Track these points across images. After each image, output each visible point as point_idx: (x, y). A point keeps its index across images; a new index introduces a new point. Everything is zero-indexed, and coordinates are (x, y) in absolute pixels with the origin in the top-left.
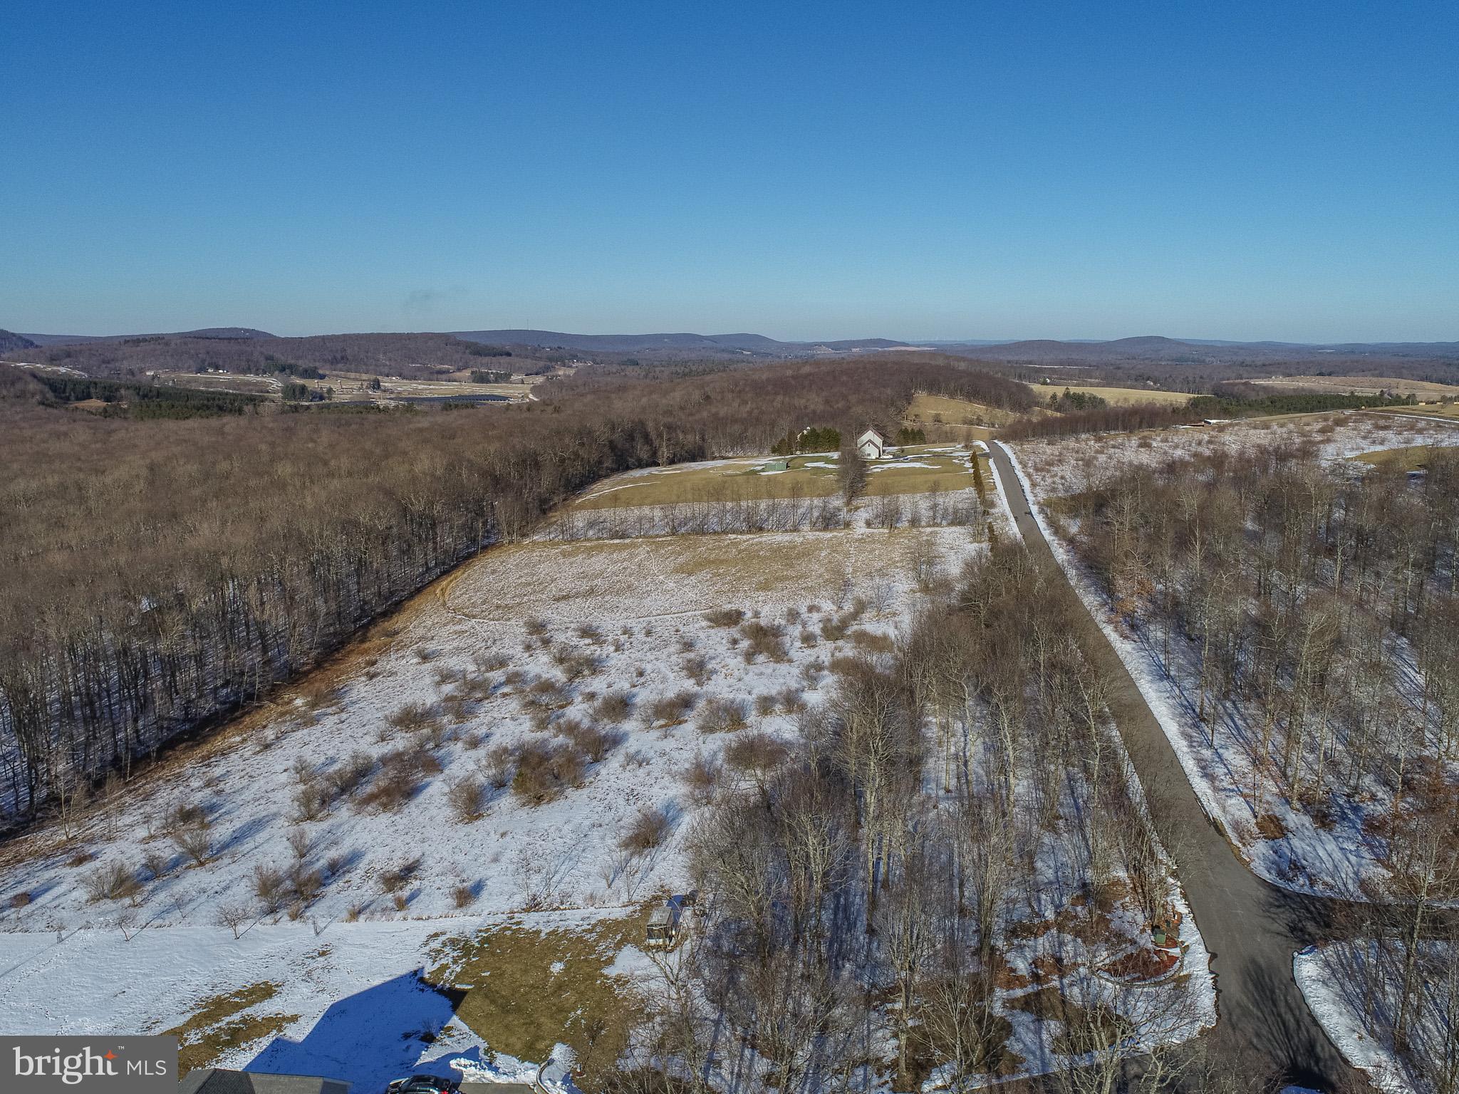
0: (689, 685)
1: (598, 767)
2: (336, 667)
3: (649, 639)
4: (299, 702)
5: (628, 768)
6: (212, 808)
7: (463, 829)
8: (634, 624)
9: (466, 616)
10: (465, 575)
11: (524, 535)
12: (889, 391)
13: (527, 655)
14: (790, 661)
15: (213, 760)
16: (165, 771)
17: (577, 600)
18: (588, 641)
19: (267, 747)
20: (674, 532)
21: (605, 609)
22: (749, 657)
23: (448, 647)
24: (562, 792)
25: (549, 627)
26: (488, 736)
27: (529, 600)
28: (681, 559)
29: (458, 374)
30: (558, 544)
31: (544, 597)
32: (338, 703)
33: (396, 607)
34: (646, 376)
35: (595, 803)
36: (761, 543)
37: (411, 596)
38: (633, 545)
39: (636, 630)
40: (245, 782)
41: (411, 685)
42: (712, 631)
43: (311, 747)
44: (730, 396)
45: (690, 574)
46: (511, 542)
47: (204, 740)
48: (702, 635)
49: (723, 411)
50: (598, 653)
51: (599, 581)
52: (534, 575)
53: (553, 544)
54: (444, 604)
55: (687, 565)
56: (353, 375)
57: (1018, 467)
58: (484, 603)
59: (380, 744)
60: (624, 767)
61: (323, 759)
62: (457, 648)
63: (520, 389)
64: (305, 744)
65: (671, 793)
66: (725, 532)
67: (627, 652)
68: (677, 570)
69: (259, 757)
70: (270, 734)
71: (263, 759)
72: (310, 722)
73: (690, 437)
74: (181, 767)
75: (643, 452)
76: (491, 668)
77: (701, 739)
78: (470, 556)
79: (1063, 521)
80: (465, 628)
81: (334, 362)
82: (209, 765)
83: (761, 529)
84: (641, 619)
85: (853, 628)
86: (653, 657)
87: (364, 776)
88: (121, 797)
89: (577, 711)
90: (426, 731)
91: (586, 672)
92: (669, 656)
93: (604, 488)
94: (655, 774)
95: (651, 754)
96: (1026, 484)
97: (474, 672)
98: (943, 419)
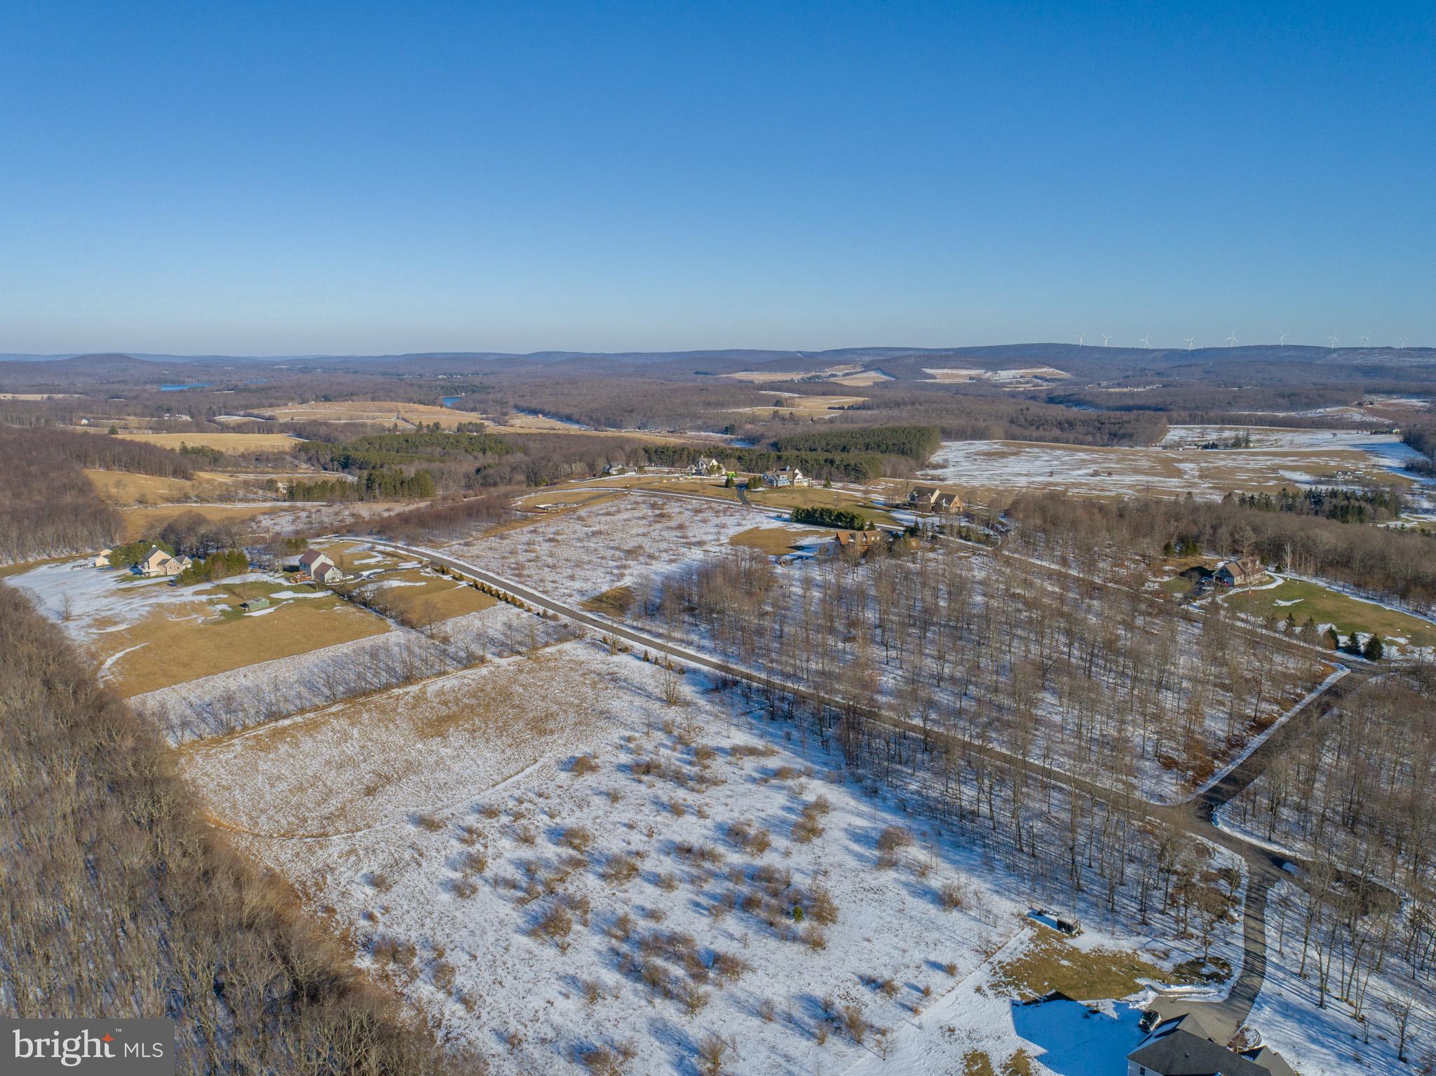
35: (862, 902)
54: (255, 835)
65: (887, 878)
94: (848, 875)
98: (150, 498)
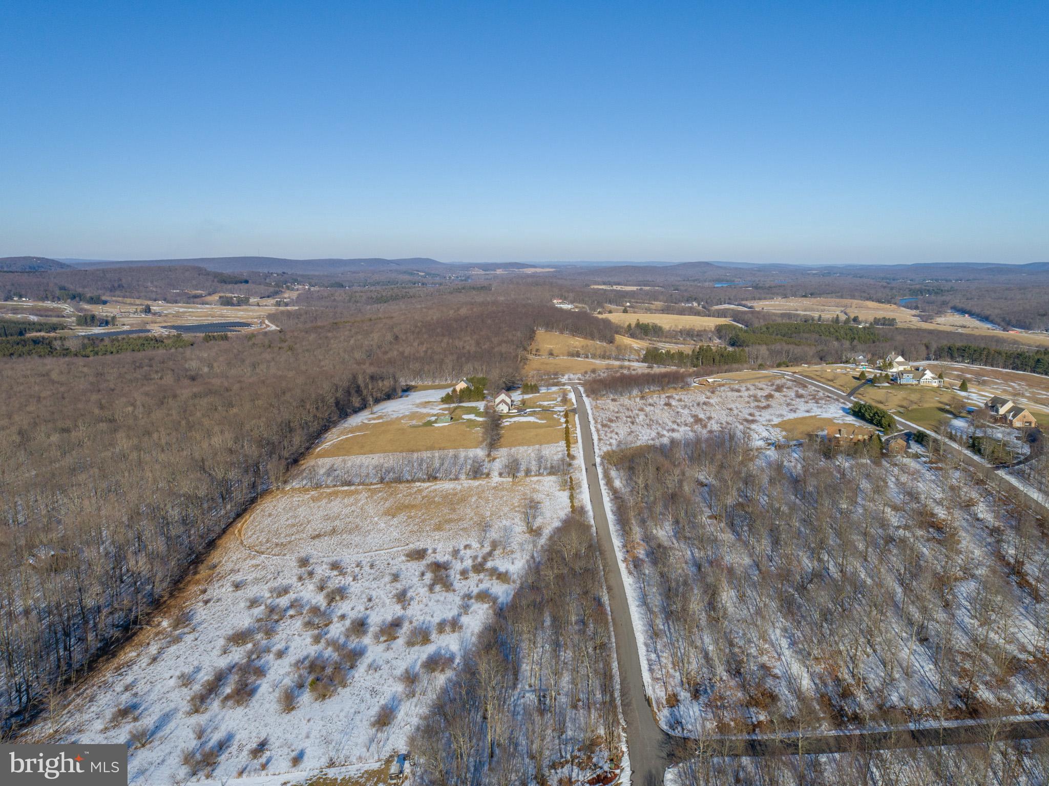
0: (398, 610)
1: (353, 672)
2: (181, 595)
3: (373, 571)
4: (165, 624)
5: (370, 672)
6: (135, 707)
7: (287, 717)
8: (362, 559)
9: (258, 552)
10: (252, 518)
11: (285, 482)
12: (519, 334)
13: (300, 584)
14: (454, 591)
15: (123, 670)
16: (95, 679)
17: (326, 538)
18: (335, 573)
19: (154, 659)
20: (382, 480)
21: (344, 546)
22: (431, 588)
23: (250, 578)
24: (336, 689)
25: (311, 561)
26: (287, 649)
27: (296, 539)
28: (387, 505)
29: (209, 298)
30: (308, 490)
31: (304, 535)
32: (189, 624)
33: (211, 545)
34: (350, 301)
35: (354, 697)
36: (436, 490)
37: (219, 537)
38: (357, 492)
39: (364, 563)
40: (149, 686)
41: (232, 609)
42: (409, 564)
43: (182, 659)
44: (412, 337)
45: (393, 517)
46: (278, 489)
47: (114, 655)
48: (404, 568)
49: (407, 351)
50: (343, 582)
51: (337, 523)
52: (296, 517)
53: (304, 490)
54: (242, 543)
55: (392, 509)
56: (128, 300)
57: (592, 422)
58: (267, 541)
59: (224, 656)
60: (367, 671)
61: (192, 668)
62: (256, 579)
63: (257, 311)
64: (178, 657)
65: (394, 689)
66: (413, 481)
67: (360, 582)
68: (387, 513)
69: (151, 667)
70: (153, 649)
71: (155, 669)
72: (178, 640)
73: (386, 383)
74: (104, 676)
75: (356, 401)
76: (279, 595)
77: (407, 650)
78: (253, 501)
79: (613, 473)
80: (258, 562)
81: (112, 289)
82: (121, 675)
83: (435, 478)
84: (367, 554)
85: (489, 565)
86: (375, 586)
87: (220, 681)
88: (74, 700)
89: (336, 630)
90: (250, 646)
91: (338, 598)
92: (385, 585)
93: (333, 438)
94: (384, 677)
95: (381, 663)
96: (595, 437)
97: (269, 598)
98: (555, 352)
